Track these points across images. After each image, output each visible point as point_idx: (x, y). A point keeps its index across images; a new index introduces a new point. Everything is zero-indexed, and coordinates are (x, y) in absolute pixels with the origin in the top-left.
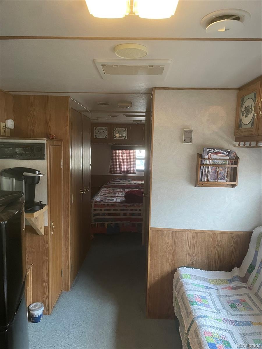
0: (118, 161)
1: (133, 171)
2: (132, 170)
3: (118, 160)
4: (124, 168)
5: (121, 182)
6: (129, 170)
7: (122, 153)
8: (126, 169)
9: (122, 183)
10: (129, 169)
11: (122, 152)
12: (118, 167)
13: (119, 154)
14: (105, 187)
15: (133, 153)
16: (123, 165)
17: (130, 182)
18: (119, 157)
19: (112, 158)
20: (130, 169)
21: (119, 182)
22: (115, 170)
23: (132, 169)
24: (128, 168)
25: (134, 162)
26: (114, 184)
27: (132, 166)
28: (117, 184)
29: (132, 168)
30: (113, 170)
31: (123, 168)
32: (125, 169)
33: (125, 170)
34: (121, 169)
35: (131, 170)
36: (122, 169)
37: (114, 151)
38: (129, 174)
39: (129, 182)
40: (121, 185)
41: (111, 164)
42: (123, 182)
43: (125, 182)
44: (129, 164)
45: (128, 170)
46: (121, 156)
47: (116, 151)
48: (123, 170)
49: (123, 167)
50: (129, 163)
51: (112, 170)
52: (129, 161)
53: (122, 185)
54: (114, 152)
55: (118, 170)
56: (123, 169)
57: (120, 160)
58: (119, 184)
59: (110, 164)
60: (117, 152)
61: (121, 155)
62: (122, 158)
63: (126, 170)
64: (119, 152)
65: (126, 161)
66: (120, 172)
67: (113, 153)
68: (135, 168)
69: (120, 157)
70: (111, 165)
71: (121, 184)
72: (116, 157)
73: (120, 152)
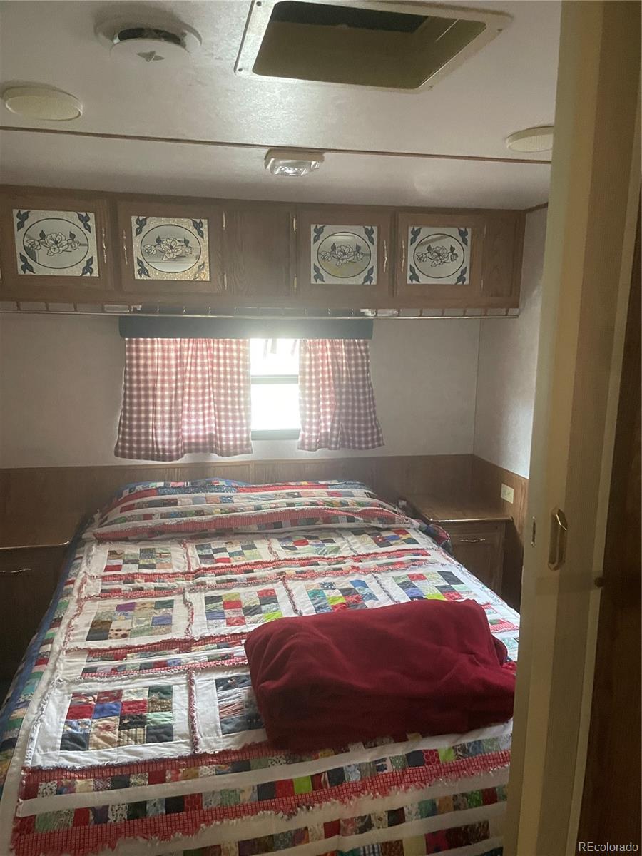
0: (163, 397)
1: (241, 440)
2: (235, 439)
3: (163, 389)
4: (193, 427)
5: (186, 501)
6: (221, 439)
7: (181, 357)
8: (201, 434)
9: (192, 507)
10: (220, 432)
11: (181, 349)
12: (163, 427)
13: (163, 358)
14: (101, 540)
15: (235, 354)
16: (186, 412)
17: (230, 499)
18: (163, 374)
19: (131, 381)
20: (227, 432)
21: (173, 503)
22: (147, 442)
23: (234, 432)
24: (211, 428)
25: (242, 399)
26: (148, 517)
27: (234, 418)
28: (164, 516)
29: (234, 425)
30: (139, 442)
31: (186, 427)
32: (197, 430)
33: (197, 437)
34: (178, 434)
35: (228, 439)
36: (186, 434)
37: (137, 343)
38: (221, 454)
39: (224, 500)
40: (187, 523)
41: (124, 411)
42: (195, 501)
43: (207, 500)
44: (219, 410)
45: (211, 435)
46: (174, 370)
47: (146, 343)
48: (190, 437)
49: (189, 424)
50: (218, 402)
51: (131, 442)
52: (219, 395)
53: (193, 522)
54: (138, 350)
55: (163, 443)
56: (190, 431)
57: (171, 389)
58: (176, 515)
59: (120, 413)
60: (153, 350)
61: (173, 362)
62: (183, 380)
63: (204, 437)
64: (163, 350)
65: (203, 394)
66: (177, 450)
67: (131, 358)
68: (248, 424)
69: (170, 374)
70: (124, 418)
71: (185, 514)
72: (150, 377)
73: (169, 350)
